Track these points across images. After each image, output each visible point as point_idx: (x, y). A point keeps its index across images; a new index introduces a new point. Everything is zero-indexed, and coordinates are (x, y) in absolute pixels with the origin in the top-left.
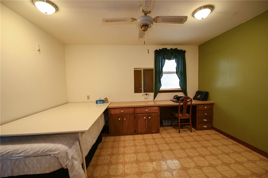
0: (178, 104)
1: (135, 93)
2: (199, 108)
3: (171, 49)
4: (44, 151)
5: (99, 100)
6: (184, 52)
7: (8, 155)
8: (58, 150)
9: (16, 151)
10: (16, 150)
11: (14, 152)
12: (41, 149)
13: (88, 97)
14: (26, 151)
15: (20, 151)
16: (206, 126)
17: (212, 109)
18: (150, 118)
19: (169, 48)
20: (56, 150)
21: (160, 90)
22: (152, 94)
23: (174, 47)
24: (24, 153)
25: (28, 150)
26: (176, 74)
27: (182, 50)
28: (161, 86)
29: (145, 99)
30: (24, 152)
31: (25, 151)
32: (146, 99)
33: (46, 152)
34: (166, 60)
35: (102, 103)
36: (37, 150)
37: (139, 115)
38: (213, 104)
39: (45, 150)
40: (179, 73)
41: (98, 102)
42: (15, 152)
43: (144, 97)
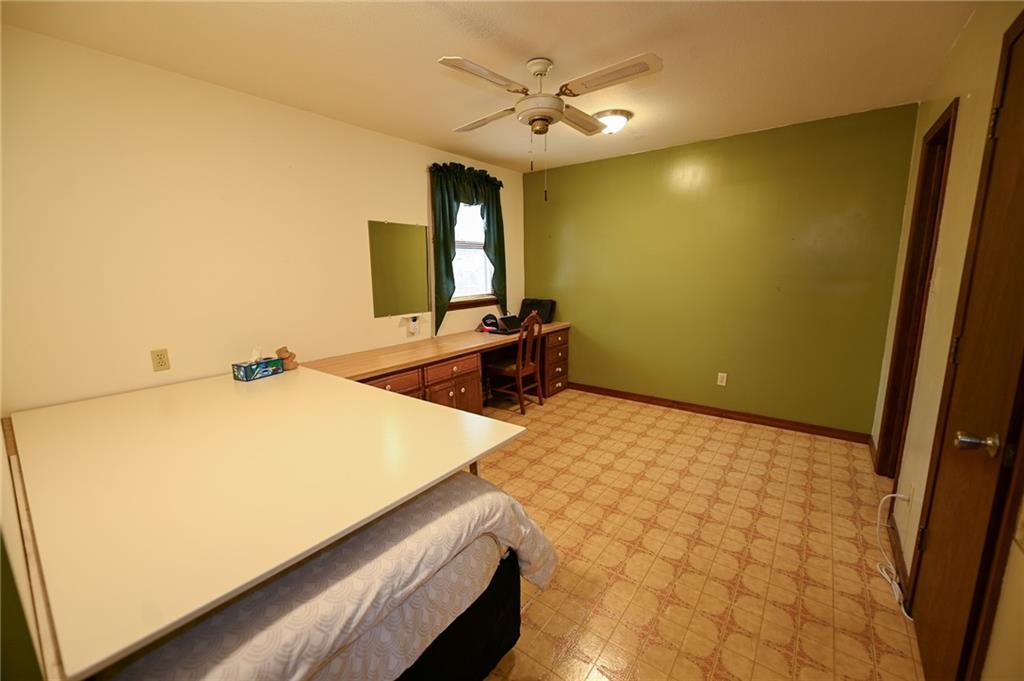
0: (515, 337)
1: (376, 317)
2: (550, 342)
3: (471, 169)
4: (472, 529)
5: (258, 364)
6: (500, 184)
7: (381, 606)
8: (497, 510)
9: (398, 578)
10: (394, 577)
11: (393, 586)
12: (463, 527)
13: (161, 360)
14: (426, 559)
15: (410, 571)
16: (560, 384)
17: (565, 342)
18: (463, 390)
19: (467, 163)
20: (494, 511)
21: (452, 301)
22: (428, 317)
23: (478, 166)
24: (427, 567)
25: (431, 552)
26: (483, 251)
27: (495, 179)
28: (454, 288)
29: (408, 336)
30: (422, 566)
31: (424, 561)
32: (413, 334)
33: (476, 527)
34: (462, 204)
35: (275, 372)
36: (454, 538)
37: (437, 388)
38: (566, 330)
39: (472, 525)
40: (492, 250)
41: (253, 371)
42: (396, 584)
43: (405, 328)
